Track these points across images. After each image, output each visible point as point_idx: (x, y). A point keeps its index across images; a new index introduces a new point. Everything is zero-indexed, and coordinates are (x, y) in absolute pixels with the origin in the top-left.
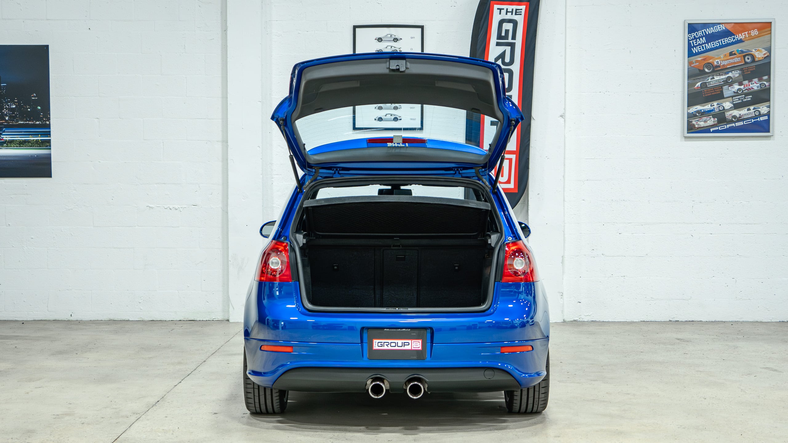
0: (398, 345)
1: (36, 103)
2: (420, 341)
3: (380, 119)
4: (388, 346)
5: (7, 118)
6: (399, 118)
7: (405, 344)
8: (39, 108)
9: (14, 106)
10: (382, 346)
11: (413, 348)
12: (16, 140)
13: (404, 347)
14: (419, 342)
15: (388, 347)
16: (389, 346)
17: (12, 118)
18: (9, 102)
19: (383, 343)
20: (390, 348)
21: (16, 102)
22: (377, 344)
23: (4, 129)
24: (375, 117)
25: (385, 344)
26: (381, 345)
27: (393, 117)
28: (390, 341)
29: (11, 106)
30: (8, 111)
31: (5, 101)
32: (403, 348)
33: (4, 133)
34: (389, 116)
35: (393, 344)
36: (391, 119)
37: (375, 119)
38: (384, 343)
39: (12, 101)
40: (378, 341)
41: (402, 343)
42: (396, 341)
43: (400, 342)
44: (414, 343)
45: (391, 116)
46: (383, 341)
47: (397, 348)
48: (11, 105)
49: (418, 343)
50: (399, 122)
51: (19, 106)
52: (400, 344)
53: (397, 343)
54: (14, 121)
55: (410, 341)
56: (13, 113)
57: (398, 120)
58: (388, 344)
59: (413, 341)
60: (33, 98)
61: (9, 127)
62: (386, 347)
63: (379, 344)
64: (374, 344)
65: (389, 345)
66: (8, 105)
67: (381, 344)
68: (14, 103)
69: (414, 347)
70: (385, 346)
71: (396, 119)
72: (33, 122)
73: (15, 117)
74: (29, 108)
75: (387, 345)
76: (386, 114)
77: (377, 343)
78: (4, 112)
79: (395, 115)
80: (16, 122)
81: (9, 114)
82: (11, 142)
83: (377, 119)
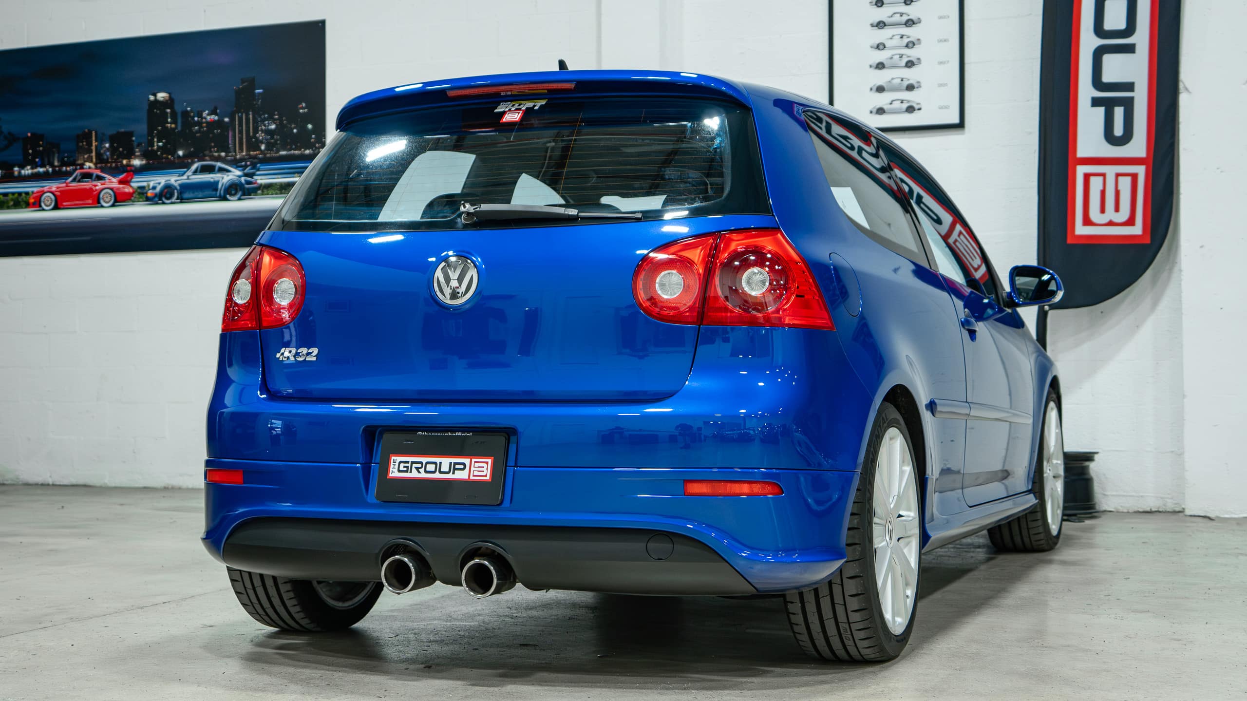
0: (442, 470)
1: (306, 119)
2: (490, 461)
3: (880, 111)
4: (420, 470)
5: (263, 147)
6: (916, 107)
7: (457, 466)
8: (310, 126)
9: (273, 127)
10: (407, 471)
11: (472, 477)
12: (276, 184)
13: (454, 473)
14: (487, 463)
15: (419, 472)
16: (422, 470)
17: (270, 147)
18: (265, 119)
19: (410, 463)
20: (423, 475)
21: (276, 119)
22: (396, 467)
23: (259, 165)
24: (870, 108)
25: (414, 465)
26: (405, 469)
27: (905, 106)
28: (424, 460)
29: (268, 126)
30: (265, 134)
31: (261, 118)
32: (450, 476)
33: (258, 173)
34: (897, 105)
35: (431, 468)
36: (901, 109)
37: (871, 112)
38: (413, 463)
39: (271, 118)
40: (399, 459)
41: (451, 463)
42: (437, 460)
43: (445, 462)
44: (477, 465)
45: (902, 102)
46: (411, 459)
47: (437, 475)
48: (269, 124)
49: (485, 465)
50: (916, 114)
51: (281, 126)
52: (445, 468)
53: (441, 463)
54: (273, 151)
55: (467, 461)
56: (272, 138)
57: (914, 110)
58: (419, 465)
59: (473, 460)
60: (301, 111)
61: (266, 161)
62: (414, 474)
63: (402, 465)
64: (392, 466)
65: (421, 468)
66: (265, 126)
67: (404, 467)
68: (274, 121)
69: (476, 473)
70: (414, 470)
71: (910, 109)
72: (300, 150)
73: (275, 144)
74: (295, 128)
75: (417, 469)
76: (893, 101)
77: (397, 464)
78: (259, 138)
79: (908, 101)
80: (276, 153)
81: (266, 140)
82: (268, 187)
83: (874, 111)
